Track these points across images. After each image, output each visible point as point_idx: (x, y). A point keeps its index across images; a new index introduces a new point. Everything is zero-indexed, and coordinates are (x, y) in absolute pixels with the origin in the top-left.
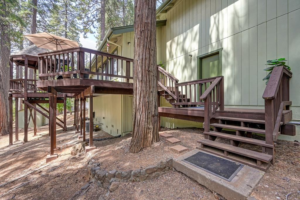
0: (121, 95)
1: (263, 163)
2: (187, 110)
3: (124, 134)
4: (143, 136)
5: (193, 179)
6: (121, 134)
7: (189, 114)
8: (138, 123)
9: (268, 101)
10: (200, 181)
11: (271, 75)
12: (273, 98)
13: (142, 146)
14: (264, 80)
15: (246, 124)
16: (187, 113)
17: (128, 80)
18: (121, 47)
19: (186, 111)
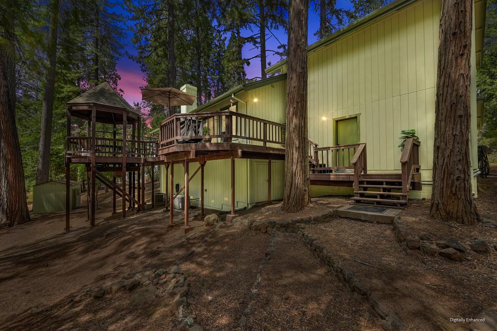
0: (246, 159)
1: (402, 205)
2: (330, 175)
3: (250, 206)
4: (301, 197)
5: (357, 219)
6: (246, 206)
7: (332, 179)
8: (295, 185)
9: (404, 164)
10: (363, 218)
11: (405, 143)
12: (406, 162)
13: (300, 206)
14: (399, 147)
15: (387, 183)
16: (330, 178)
17: (265, 144)
18: (245, 103)
19: (328, 176)
